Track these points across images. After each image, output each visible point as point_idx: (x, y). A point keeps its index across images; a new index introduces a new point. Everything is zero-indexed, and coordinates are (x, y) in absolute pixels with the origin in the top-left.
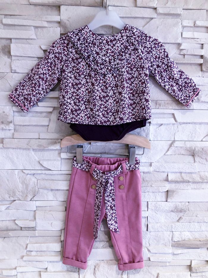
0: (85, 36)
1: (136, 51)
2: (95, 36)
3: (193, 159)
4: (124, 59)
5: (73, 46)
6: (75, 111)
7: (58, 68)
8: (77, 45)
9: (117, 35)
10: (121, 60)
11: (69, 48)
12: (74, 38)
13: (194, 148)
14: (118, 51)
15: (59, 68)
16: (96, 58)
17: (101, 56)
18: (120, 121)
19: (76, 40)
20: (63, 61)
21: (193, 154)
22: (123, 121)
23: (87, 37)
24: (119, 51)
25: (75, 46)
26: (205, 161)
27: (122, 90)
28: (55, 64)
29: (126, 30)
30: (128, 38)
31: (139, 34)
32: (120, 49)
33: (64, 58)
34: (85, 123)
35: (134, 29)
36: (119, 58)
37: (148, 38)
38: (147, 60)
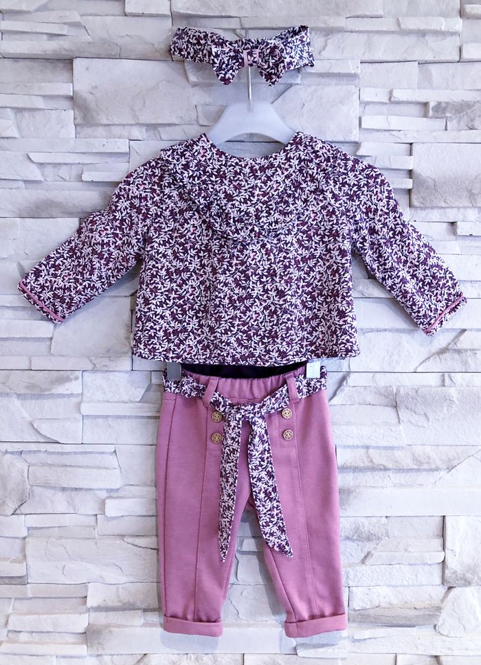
0: (201, 158)
1: (319, 195)
2: (223, 157)
3: (395, 415)
4: (291, 213)
5: (173, 182)
6: (173, 333)
7: (136, 233)
8: (182, 180)
9: (276, 156)
10: (285, 214)
11: (165, 186)
12: (175, 162)
13: (397, 389)
14: (277, 192)
15: (140, 232)
16: (224, 208)
17: (237, 204)
18: (279, 359)
19: (180, 167)
20: (149, 216)
21: (394, 402)
22: (287, 360)
23: (205, 161)
24: (280, 194)
25: (177, 181)
26: (423, 419)
27: (286, 287)
28: (132, 224)
29: (297, 143)
30: (302, 163)
31: (328, 153)
32: (282, 189)
33: (153, 210)
34: (197, 362)
35: (316, 141)
36: (281, 208)
37: (350, 164)
38: (347, 215)
